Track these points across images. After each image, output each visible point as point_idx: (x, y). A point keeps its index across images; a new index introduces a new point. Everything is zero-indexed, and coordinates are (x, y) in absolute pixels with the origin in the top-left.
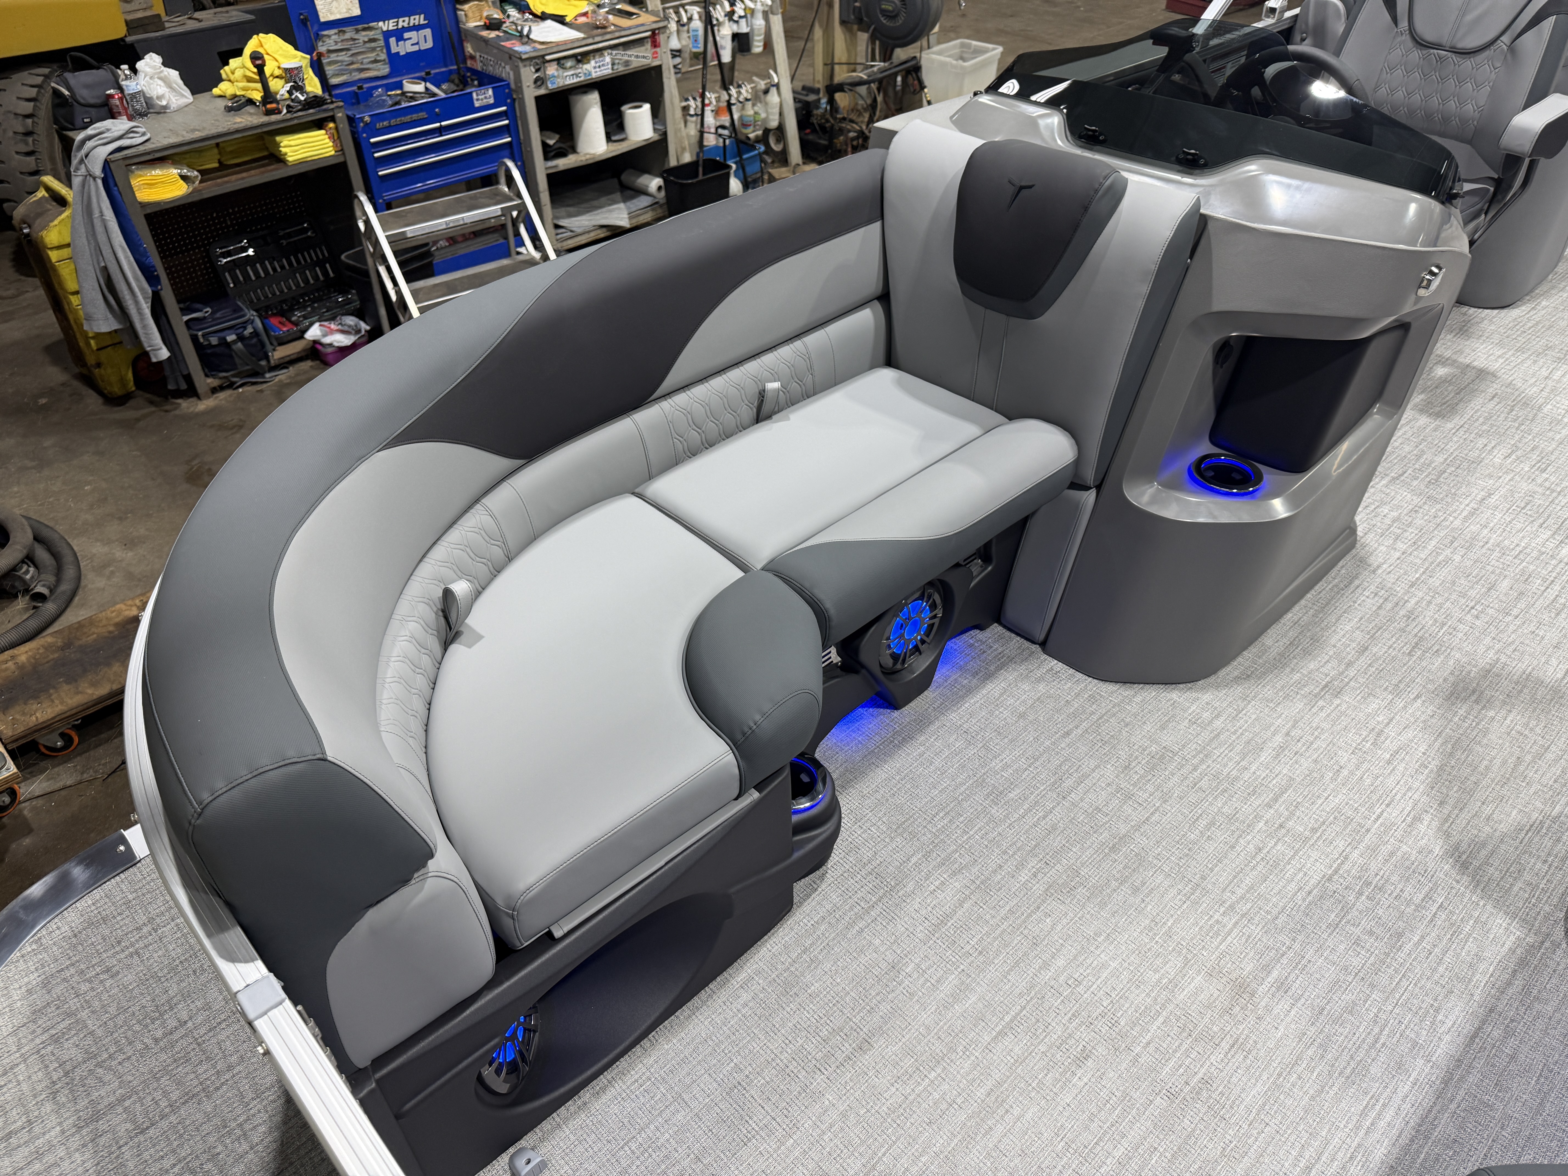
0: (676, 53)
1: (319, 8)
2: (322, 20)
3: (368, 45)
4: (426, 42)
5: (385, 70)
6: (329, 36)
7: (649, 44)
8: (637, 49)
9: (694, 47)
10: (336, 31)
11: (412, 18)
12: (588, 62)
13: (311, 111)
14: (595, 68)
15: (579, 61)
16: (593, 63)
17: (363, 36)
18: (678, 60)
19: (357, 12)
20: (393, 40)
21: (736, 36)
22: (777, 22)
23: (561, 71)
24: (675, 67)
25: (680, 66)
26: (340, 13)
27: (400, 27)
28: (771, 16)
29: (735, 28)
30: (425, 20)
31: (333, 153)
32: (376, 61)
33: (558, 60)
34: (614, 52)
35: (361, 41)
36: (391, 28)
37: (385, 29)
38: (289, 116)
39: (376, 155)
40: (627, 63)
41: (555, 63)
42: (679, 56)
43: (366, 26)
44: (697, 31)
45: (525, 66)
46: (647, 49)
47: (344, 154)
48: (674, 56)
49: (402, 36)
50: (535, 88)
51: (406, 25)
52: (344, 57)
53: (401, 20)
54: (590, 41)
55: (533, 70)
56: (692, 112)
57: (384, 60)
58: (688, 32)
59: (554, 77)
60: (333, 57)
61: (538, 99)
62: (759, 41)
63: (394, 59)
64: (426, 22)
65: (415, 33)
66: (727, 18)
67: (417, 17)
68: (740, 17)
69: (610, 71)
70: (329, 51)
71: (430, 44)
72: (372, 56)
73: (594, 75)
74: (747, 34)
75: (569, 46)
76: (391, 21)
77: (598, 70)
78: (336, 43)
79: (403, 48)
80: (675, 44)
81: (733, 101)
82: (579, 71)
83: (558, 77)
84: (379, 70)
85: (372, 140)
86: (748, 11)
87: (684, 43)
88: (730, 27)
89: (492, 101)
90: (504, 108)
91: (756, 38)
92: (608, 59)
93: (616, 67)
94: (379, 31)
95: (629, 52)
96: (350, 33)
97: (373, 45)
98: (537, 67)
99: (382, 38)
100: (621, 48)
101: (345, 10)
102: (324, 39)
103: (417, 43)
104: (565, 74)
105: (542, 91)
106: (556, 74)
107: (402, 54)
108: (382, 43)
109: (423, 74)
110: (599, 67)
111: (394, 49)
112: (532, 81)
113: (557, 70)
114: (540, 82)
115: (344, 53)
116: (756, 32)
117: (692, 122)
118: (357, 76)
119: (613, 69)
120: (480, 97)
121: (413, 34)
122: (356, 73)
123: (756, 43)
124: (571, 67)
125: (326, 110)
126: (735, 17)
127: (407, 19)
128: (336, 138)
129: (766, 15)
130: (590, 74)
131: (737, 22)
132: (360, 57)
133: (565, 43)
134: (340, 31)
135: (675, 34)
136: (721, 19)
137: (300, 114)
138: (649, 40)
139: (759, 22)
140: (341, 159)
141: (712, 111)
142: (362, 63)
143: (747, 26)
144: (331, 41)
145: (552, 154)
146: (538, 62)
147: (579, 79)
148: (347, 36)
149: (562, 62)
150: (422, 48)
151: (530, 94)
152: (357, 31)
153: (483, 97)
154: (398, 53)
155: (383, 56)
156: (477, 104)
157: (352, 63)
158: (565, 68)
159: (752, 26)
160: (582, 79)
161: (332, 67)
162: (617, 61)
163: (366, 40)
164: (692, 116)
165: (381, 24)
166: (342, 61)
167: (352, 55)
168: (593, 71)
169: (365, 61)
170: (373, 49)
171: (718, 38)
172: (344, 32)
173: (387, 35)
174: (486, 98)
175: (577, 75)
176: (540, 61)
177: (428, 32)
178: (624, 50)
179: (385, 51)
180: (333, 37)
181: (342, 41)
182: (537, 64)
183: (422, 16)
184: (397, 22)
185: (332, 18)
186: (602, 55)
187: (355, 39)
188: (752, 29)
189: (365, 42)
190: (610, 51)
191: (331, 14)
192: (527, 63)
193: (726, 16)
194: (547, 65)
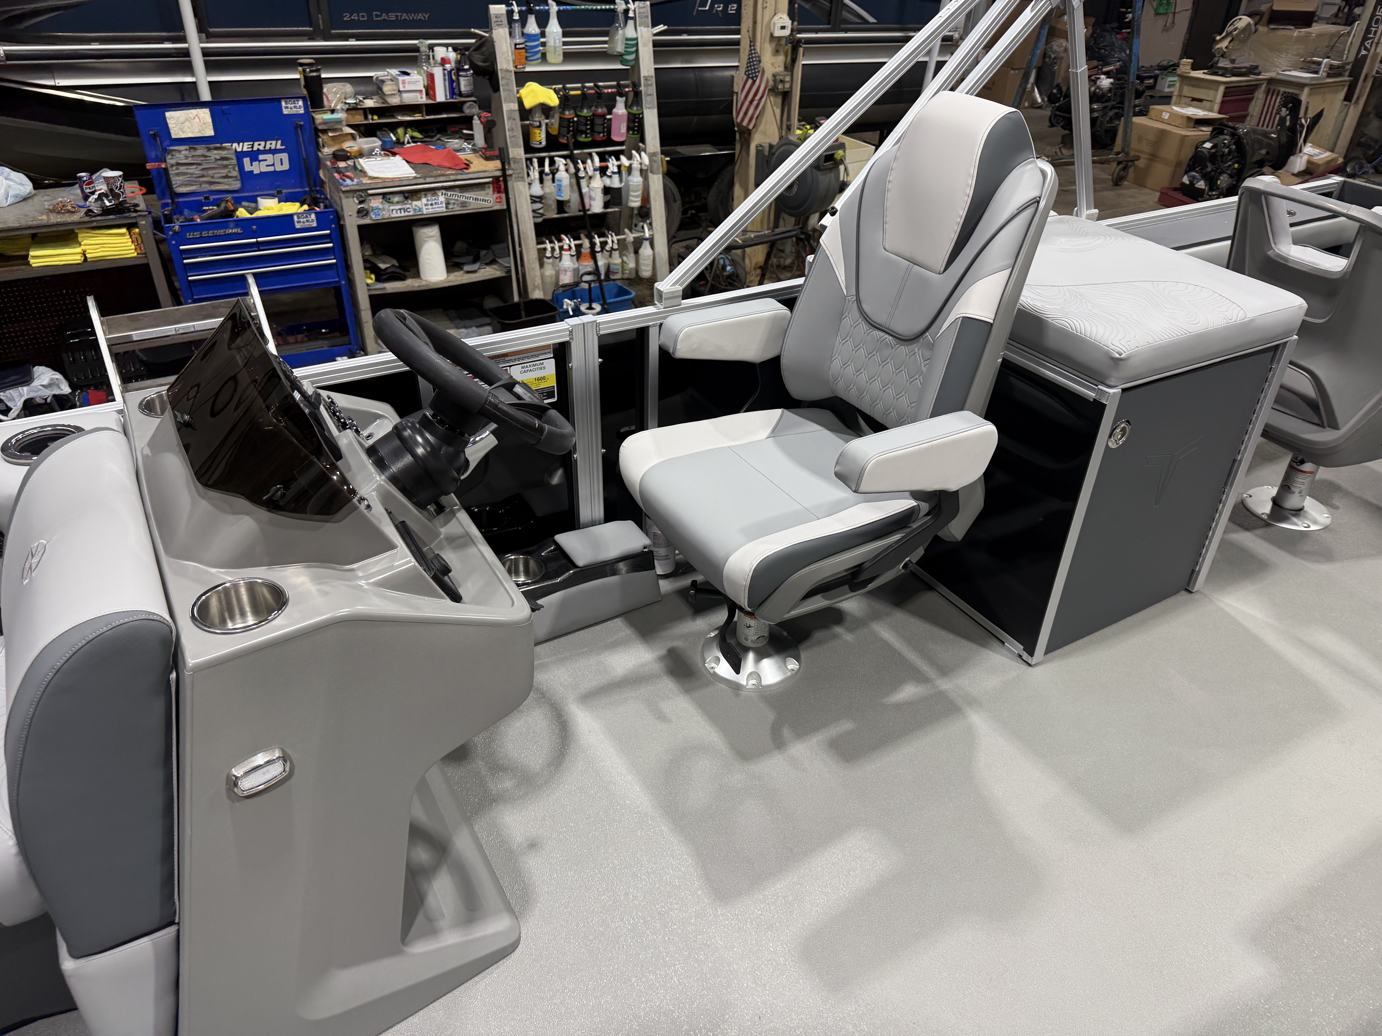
0: (535, 199)
1: (170, 126)
2: (173, 137)
3: (220, 162)
4: (282, 164)
5: (237, 185)
6: (180, 151)
7: (491, 189)
8: (477, 193)
9: (558, 195)
10: (187, 147)
11: (268, 143)
12: (419, 199)
13: (111, 217)
14: (426, 205)
15: (406, 198)
16: (424, 200)
17: (215, 154)
18: (538, 206)
19: (210, 132)
20: (246, 161)
21: (607, 190)
22: (656, 181)
23: (386, 205)
24: (534, 211)
25: (541, 211)
26: (193, 133)
27: (255, 149)
28: (650, 175)
29: (608, 182)
30: (282, 145)
31: (135, 254)
32: (227, 177)
33: (384, 195)
34: (449, 193)
35: (212, 158)
36: (245, 149)
37: (239, 149)
38: (87, 219)
39: (185, 261)
40: (464, 204)
41: (381, 197)
42: (540, 202)
43: (218, 145)
44: (561, 181)
45: (347, 197)
46: (487, 194)
47: (146, 257)
48: (533, 202)
49: (258, 158)
50: (358, 217)
51: (261, 148)
52: (192, 169)
53: (256, 144)
54: (422, 181)
55: (357, 202)
56: (548, 254)
57: (236, 177)
58: (553, 180)
59: (380, 209)
60: (182, 169)
61: (360, 227)
62: (636, 197)
63: (246, 176)
64: (283, 147)
65: (271, 156)
66: (598, 172)
67: (274, 142)
68: (613, 173)
69: (444, 210)
70: (178, 164)
71: (286, 167)
72: (224, 172)
73: (425, 212)
74: (619, 189)
75: (396, 184)
76: (246, 144)
77: (430, 207)
78: (187, 157)
79: (256, 168)
80: (537, 190)
81: (598, 248)
82: (408, 206)
83: (383, 209)
84: (230, 185)
85: (181, 247)
86: (623, 168)
87: (547, 190)
88: (602, 181)
89: (315, 224)
90: (328, 232)
91: (632, 193)
92: (442, 198)
93: (451, 206)
94: (233, 152)
95: (467, 195)
96: (201, 150)
97: (225, 162)
98: (361, 199)
99: (235, 158)
100: (457, 189)
101: (197, 130)
102: (174, 153)
103: (273, 165)
104: (392, 208)
105: (366, 221)
106: (381, 206)
107: (255, 172)
108: (234, 161)
109: (275, 192)
110: (432, 205)
111: (248, 167)
112: (356, 210)
113: (382, 203)
114: (362, 213)
115: (195, 167)
116: (631, 188)
117: (549, 264)
118: (206, 187)
119: (447, 208)
120: (302, 220)
121: (269, 157)
122: (207, 186)
123: (631, 198)
124: (398, 203)
125: (126, 217)
126: (608, 173)
127: (263, 143)
128: (140, 242)
129: (643, 173)
130: (420, 210)
131: (610, 177)
132: (211, 172)
133: (393, 180)
134: (191, 148)
135: (537, 182)
136: (590, 173)
137: (99, 218)
138: (491, 186)
139: (636, 179)
140: (144, 261)
141: (572, 256)
142: (213, 177)
143: (621, 181)
144: (182, 156)
145: (385, 277)
146: (363, 195)
147: (407, 214)
148: (199, 152)
149: (388, 197)
150: (277, 169)
151: (352, 223)
152: (209, 149)
153: (305, 220)
154: (252, 171)
155: (235, 173)
156: (298, 226)
157: (203, 176)
158: (392, 203)
159: (627, 182)
160: (411, 213)
161: (181, 178)
162: (453, 201)
163: (218, 158)
164: (549, 258)
165: (235, 145)
166: (192, 174)
167: (203, 169)
168: (424, 208)
169: (216, 176)
170: (225, 167)
171: (585, 190)
172: (195, 149)
173: (240, 156)
174: (307, 221)
175: (405, 210)
176: (362, 194)
177: (285, 156)
178: (461, 192)
179: (237, 169)
180: (183, 152)
181: (193, 156)
182: (361, 196)
183: (279, 142)
184: (253, 145)
185: (183, 136)
186: (435, 194)
187: (207, 156)
188: (627, 185)
189: (216, 160)
190: (444, 192)
191: (183, 132)
192: (351, 194)
193: (595, 170)
194: (370, 198)
